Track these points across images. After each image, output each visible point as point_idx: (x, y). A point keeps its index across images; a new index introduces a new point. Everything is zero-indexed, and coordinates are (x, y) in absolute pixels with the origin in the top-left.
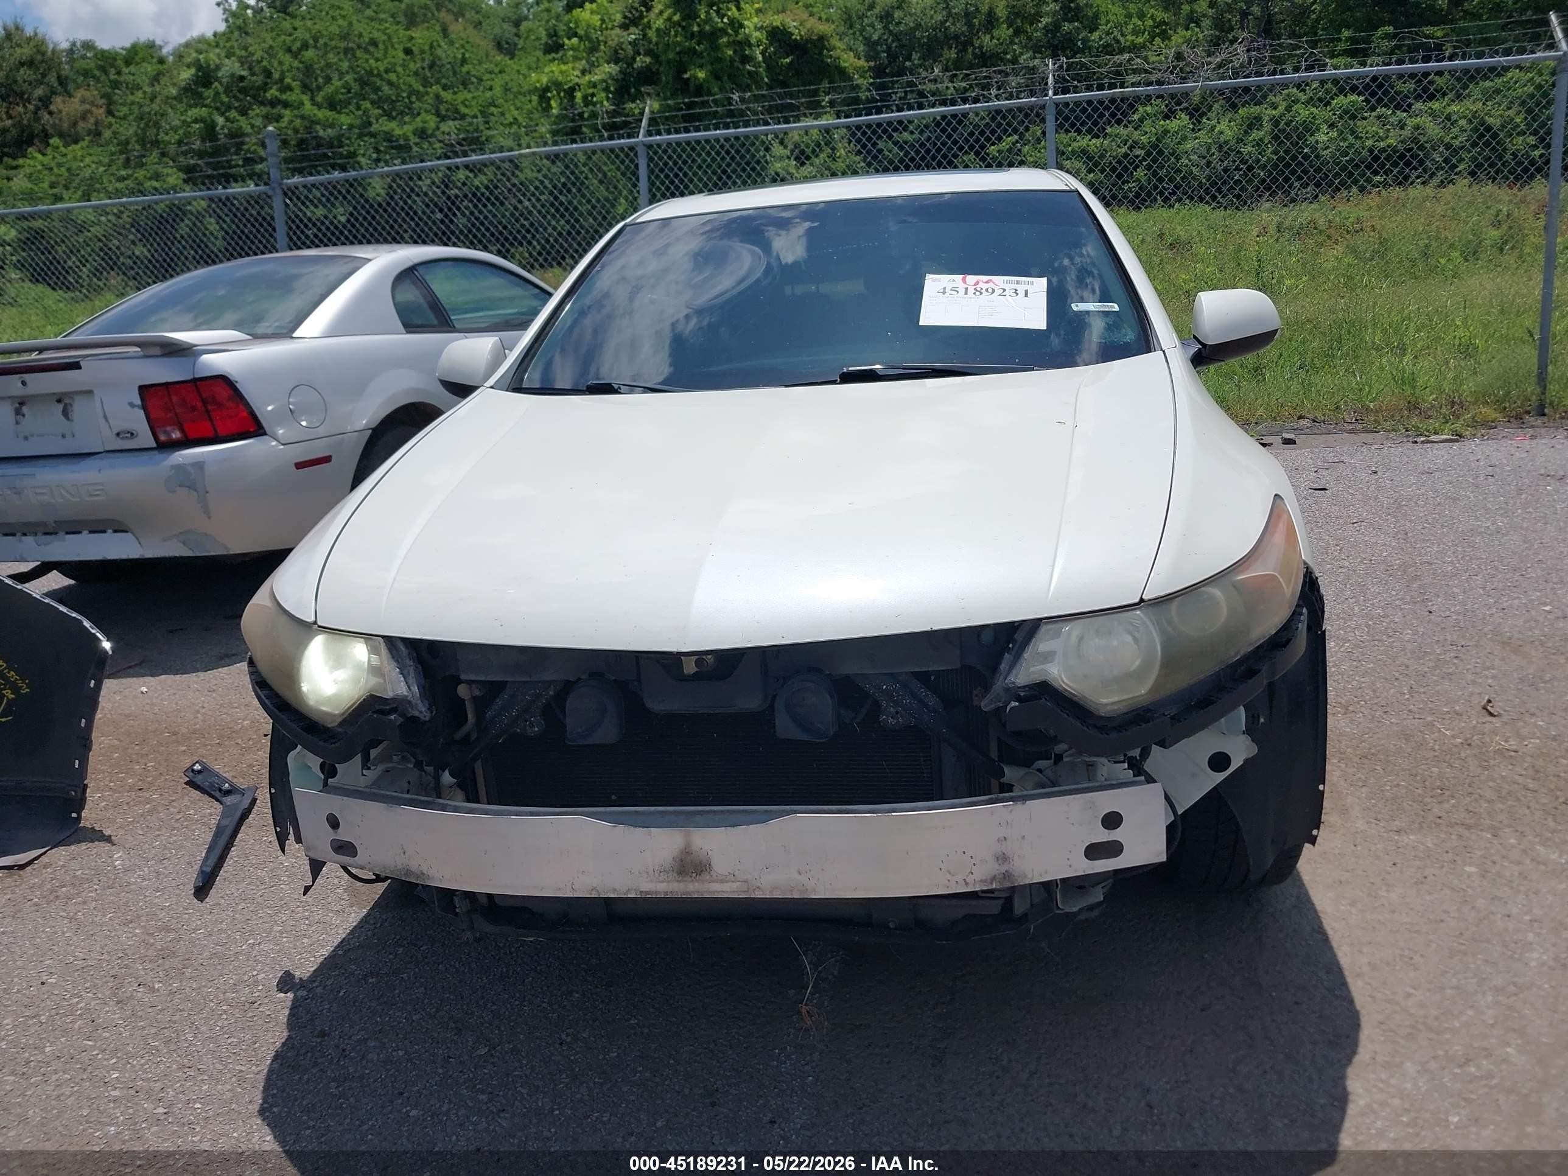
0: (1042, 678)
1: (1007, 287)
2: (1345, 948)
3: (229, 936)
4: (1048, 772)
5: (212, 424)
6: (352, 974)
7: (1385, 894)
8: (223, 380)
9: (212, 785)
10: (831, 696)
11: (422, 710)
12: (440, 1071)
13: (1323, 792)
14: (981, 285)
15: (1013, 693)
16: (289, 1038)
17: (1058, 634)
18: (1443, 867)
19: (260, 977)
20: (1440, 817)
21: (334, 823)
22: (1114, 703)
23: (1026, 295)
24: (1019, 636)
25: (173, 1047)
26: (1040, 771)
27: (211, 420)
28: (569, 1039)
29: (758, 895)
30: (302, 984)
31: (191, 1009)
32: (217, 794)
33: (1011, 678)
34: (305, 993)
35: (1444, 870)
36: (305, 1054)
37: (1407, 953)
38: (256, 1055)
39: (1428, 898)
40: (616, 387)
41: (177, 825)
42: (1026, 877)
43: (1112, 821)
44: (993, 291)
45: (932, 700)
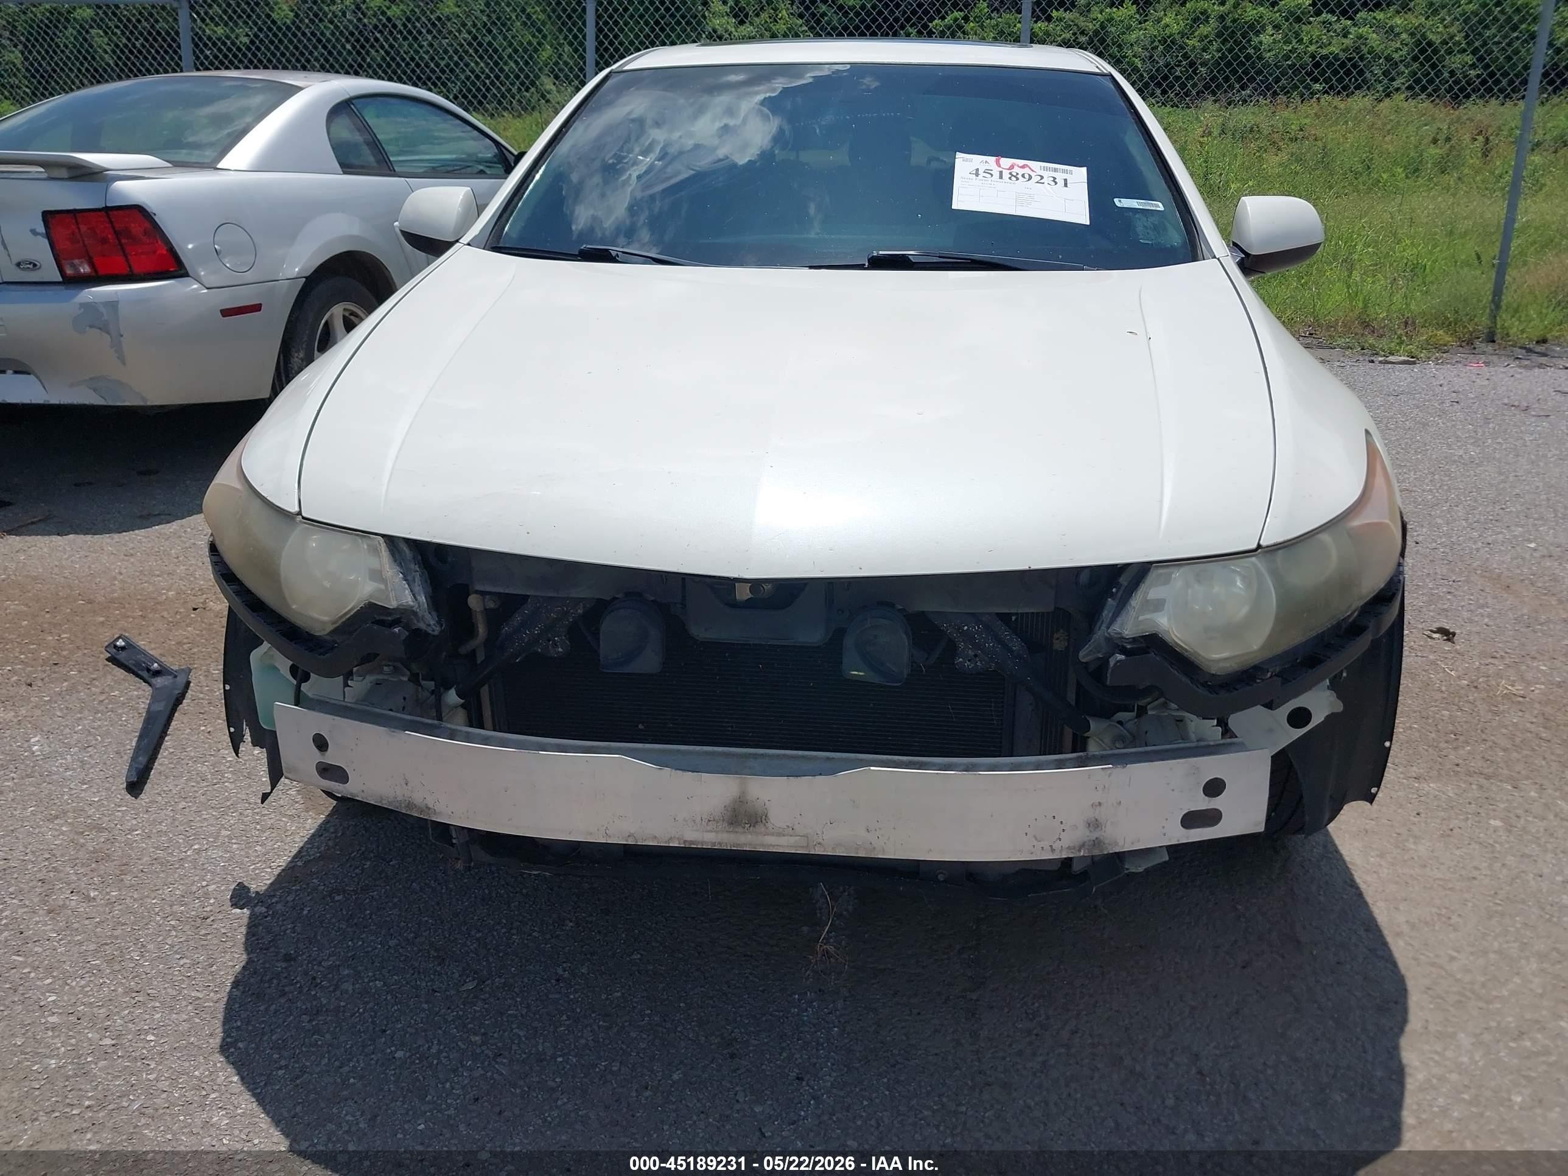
0: (1152, 630)
1: (1045, 174)
2: (1381, 904)
3: (170, 840)
4: (1129, 725)
5: (127, 260)
6: (315, 889)
7: (1413, 846)
8: (138, 211)
9: (138, 664)
10: (906, 633)
11: (430, 623)
12: (426, 1006)
13: (1389, 748)
14: (1016, 170)
15: (1117, 645)
16: (250, 962)
17: (1167, 581)
18: (1467, 819)
19: (212, 888)
20: (1457, 765)
21: (321, 743)
22: (1226, 659)
23: (1066, 185)
24: (1124, 580)
25: (117, 967)
26: (1120, 723)
27: (126, 256)
28: (566, 975)
29: (819, 851)
30: (260, 899)
31: (134, 923)
32: (145, 674)
33: (1116, 627)
34: (264, 909)
35: (1469, 822)
36: (270, 981)
37: (1444, 911)
38: (214, 980)
39: (1458, 852)
40: (614, 253)
41: (101, 708)
42: (1116, 844)
43: (1214, 788)
44: (1030, 178)
45: (1016, 645)
